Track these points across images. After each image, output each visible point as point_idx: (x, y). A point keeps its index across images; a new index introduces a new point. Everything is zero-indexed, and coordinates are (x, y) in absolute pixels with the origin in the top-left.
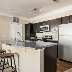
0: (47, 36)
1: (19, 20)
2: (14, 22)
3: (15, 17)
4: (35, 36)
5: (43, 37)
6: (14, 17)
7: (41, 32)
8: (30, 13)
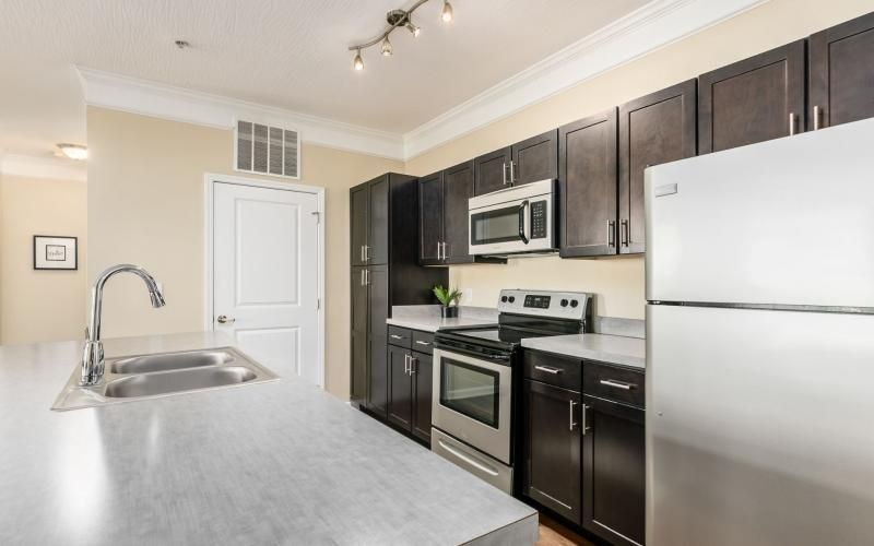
0: (544, 301)
1: (292, 153)
2: (244, 164)
3: (253, 120)
4: (438, 292)
5: (509, 308)
6: (244, 127)
7: (480, 259)
8: (359, 67)
